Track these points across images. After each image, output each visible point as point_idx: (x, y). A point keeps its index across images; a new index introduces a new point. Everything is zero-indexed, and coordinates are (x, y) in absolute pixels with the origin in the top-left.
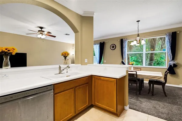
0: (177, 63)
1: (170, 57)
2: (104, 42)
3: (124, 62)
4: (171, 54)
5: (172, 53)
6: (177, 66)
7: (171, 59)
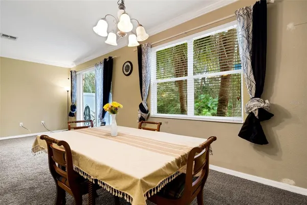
0: (271, 105)
1: (251, 86)
2: (110, 58)
3: (144, 104)
4: (252, 77)
5: (254, 74)
6: (272, 115)
7: (254, 91)
